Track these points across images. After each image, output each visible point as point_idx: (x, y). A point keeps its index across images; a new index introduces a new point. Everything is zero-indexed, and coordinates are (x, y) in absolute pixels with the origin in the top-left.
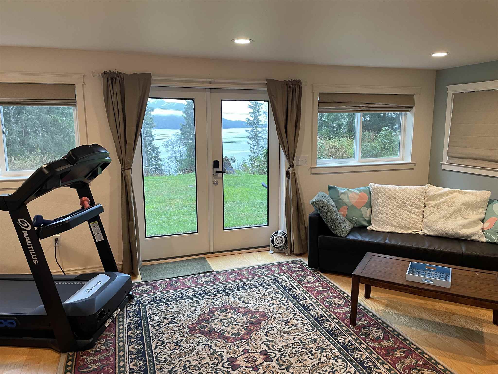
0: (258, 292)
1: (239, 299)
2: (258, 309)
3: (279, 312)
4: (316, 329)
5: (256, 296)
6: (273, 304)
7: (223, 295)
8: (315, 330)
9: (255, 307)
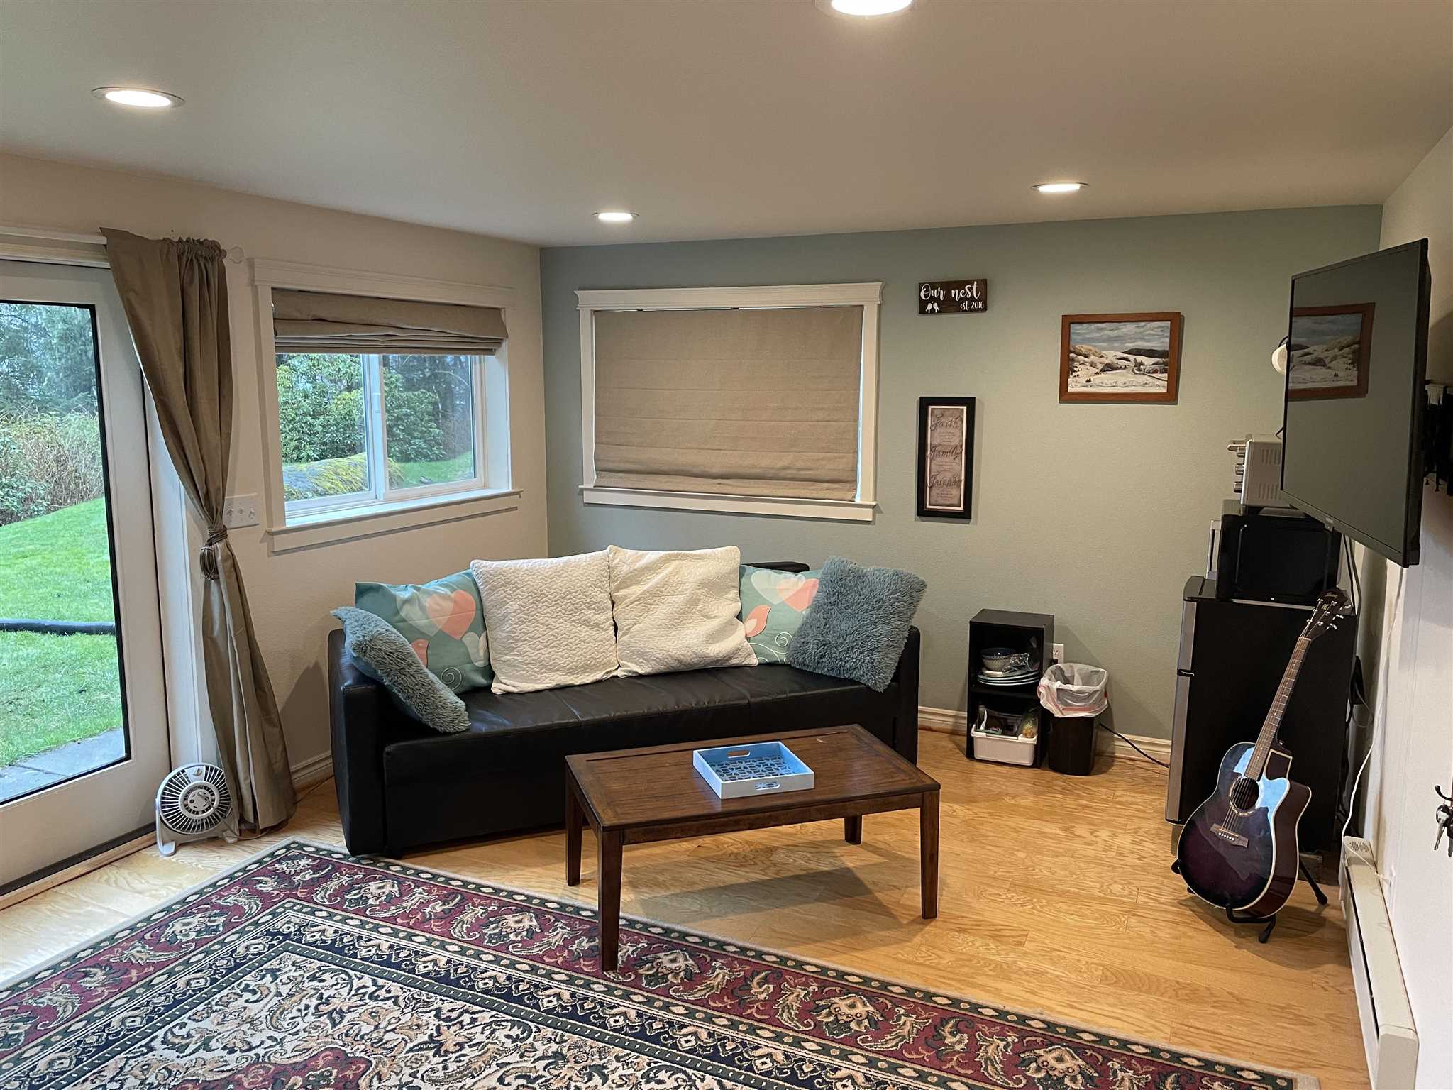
0: (247, 995)
1: (206, 1046)
2: (309, 1050)
3: (381, 1026)
4: (532, 1025)
5: (258, 1010)
6: (341, 1014)
7: (128, 1059)
8: (534, 1030)
9: (289, 1047)
